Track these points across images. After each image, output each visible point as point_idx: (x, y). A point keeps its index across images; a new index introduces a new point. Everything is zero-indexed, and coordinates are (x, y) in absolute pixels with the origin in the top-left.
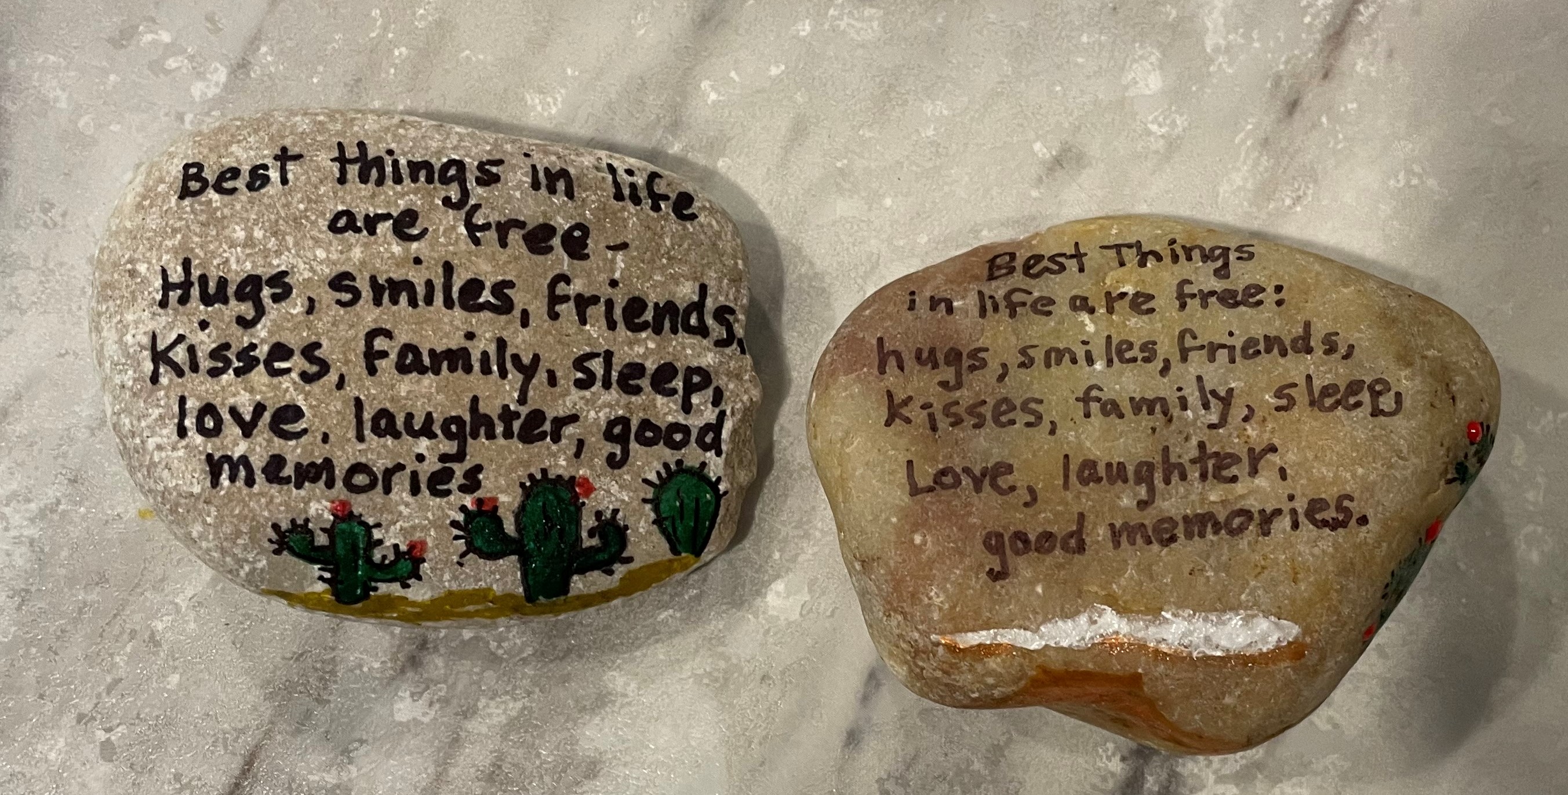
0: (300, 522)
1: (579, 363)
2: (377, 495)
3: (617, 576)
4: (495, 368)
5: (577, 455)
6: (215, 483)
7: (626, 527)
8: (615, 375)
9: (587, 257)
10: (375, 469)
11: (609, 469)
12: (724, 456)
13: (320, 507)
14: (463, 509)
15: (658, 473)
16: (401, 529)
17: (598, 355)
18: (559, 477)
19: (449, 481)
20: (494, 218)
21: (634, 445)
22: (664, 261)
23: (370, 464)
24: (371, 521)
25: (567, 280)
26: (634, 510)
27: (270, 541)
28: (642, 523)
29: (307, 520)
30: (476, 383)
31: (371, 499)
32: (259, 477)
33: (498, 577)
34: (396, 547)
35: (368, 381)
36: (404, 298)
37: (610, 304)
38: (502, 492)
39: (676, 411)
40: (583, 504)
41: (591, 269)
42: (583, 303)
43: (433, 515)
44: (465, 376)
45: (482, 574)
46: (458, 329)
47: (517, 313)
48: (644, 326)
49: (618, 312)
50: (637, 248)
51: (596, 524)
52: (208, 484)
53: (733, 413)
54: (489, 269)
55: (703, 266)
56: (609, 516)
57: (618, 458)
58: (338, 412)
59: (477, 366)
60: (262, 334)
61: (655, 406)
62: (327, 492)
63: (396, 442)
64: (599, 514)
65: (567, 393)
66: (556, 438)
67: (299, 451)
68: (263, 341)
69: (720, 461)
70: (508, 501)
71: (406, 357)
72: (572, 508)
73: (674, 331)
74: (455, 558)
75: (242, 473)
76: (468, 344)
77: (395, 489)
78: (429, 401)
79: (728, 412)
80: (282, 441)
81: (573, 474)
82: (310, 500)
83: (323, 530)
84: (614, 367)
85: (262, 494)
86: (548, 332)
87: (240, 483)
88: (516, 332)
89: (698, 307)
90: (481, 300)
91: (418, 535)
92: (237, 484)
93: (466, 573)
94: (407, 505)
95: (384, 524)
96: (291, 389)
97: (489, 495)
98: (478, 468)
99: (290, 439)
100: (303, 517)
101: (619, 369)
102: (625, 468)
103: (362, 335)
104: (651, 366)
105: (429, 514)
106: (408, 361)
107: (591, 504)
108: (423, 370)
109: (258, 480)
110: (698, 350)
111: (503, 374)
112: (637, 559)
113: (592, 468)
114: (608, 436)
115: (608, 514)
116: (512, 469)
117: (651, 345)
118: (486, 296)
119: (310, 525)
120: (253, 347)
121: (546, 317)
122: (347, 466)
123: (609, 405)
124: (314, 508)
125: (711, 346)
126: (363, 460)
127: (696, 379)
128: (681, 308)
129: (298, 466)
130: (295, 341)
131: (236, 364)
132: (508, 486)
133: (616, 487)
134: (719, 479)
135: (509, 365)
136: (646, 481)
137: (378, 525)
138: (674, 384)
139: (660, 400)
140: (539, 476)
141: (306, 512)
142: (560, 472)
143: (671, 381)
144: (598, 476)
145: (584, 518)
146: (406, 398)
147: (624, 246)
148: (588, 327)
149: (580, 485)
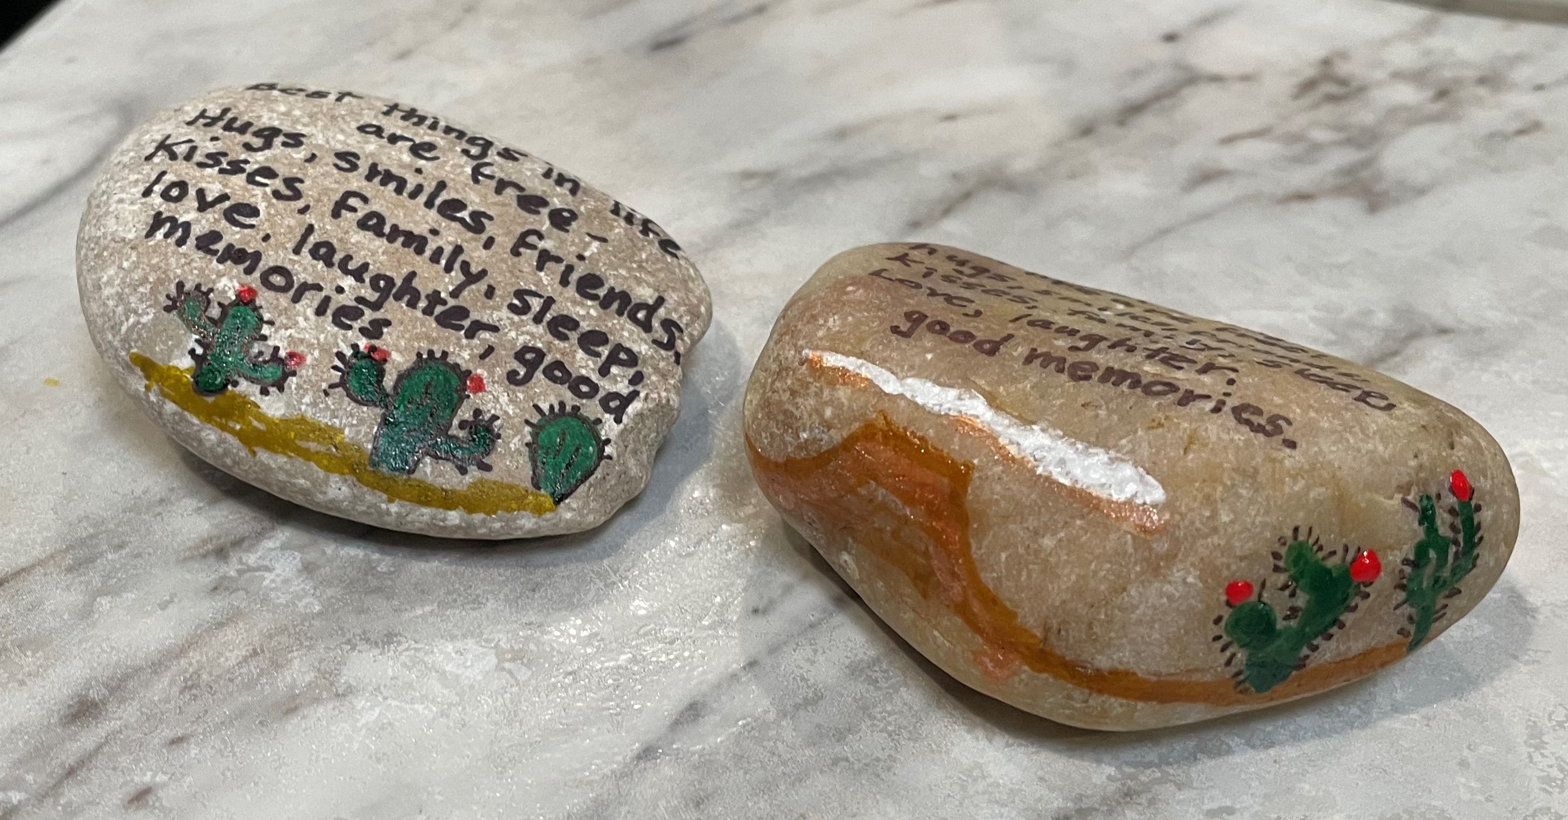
0: (204, 289)
1: (520, 294)
2: (284, 300)
3: (468, 479)
4: (443, 262)
5: (483, 357)
6: (150, 234)
7: (499, 436)
8: (548, 316)
9: (567, 231)
10: (295, 278)
11: (506, 381)
12: (621, 426)
13: (230, 285)
14: (355, 347)
15: (552, 407)
16: (290, 336)
17: (540, 296)
18: (457, 365)
19: (355, 319)
20: (499, 175)
21: (539, 374)
22: (635, 266)
23: (293, 272)
24: (267, 316)
25: (541, 237)
26: (513, 425)
27: (168, 297)
28: (516, 440)
29: (211, 290)
30: (421, 264)
31: (277, 299)
32: (191, 241)
33: (355, 422)
34: (276, 349)
35: (328, 219)
36: (392, 186)
37: (570, 269)
38: (398, 350)
39: (593, 370)
40: (468, 397)
41: (566, 240)
42: (545, 258)
43: (326, 338)
44: (413, 254)
45: (341, 413)
46: (427, 223)
47: (484, 237)
48: (594, 297)
49: (574, 277)
50: (614, 247)
51: (472, 419)
52: (144, 233)
53: (646, 398)
54: (477, 200)
55: (668, 287)
56: (486, 418)
57: (518, 377)
58: (289, 226)
59: (428, 253)
60: (258, 159)
61: (574, 357)
62: (243, 276)
63: (325, 269)
64: (477, 412)
65: (498, 308)
66: (470, 334)
67: (238, 236)
68: (257, 162)
69: (617, 428)
70: (399, 360)
71: (371, 219)
72: (455, 396)
73: (620, 313)
74: (324, 386)
75: (179, 233)
76: (429, 236)
77: (304, 302)
78: (373, 255)
79: (642, 395)
80: (228, 225)
81: (471, 368)
82: (224, 275)
83: (220, 304)
84: (551, 311)
85: (185, 255)
86: (503, 260)
87: (171, 240)
88: (476, 249)
89: (652, 309)
90: (459, 215)
91: (301, 349)
92: (169, 240)
93: (327, 404)
94: (306, 319)
95: (277, 324)
96: (260, 196)
97: (385, 347)
98: (387, 323)
99: (236, 226)
100: (210, 286)
101: (555, 315)
102: (521, 388)
103: (342, 191)
104: (585, 326)
105: (322, 337)
106: (370, 223)
107: (475, 400)
108: (380, 234)
109: (188, 243)
110: (635, 336)
111: (448, 269)
112: (495, 469)
113: (491, 373)
114: (519, 356)
115: (487, 417)
116: (418, 338)
117: (593, 312)
118: (465, 214)
119: (211, 295)
120: (246, 162)
121: (508, 250)
122: (272, 264)
123: (532, 335)
124: (223, 283)
125: (649, 341)
126: (289, 267)
127: (623, 356)
128: (634, 302)
129: (230, 246)
130: (283, 171)
131: (225, 166)
132: (406, 349)
133: (506, 398)
134: (608, 441)
135: (457, 266)
136: (536, 407)
137: (271, 323)
138: (600, 349)
139: (580, 354)
140: (438, 355)
141: (214, 282)
142: (459, 361)
143: (598, 346)
144: (493, 382)
145: (463, 408)
146: (353, 244)
147: (604, 240)
148: (542, 274)
149: (472, 381)
